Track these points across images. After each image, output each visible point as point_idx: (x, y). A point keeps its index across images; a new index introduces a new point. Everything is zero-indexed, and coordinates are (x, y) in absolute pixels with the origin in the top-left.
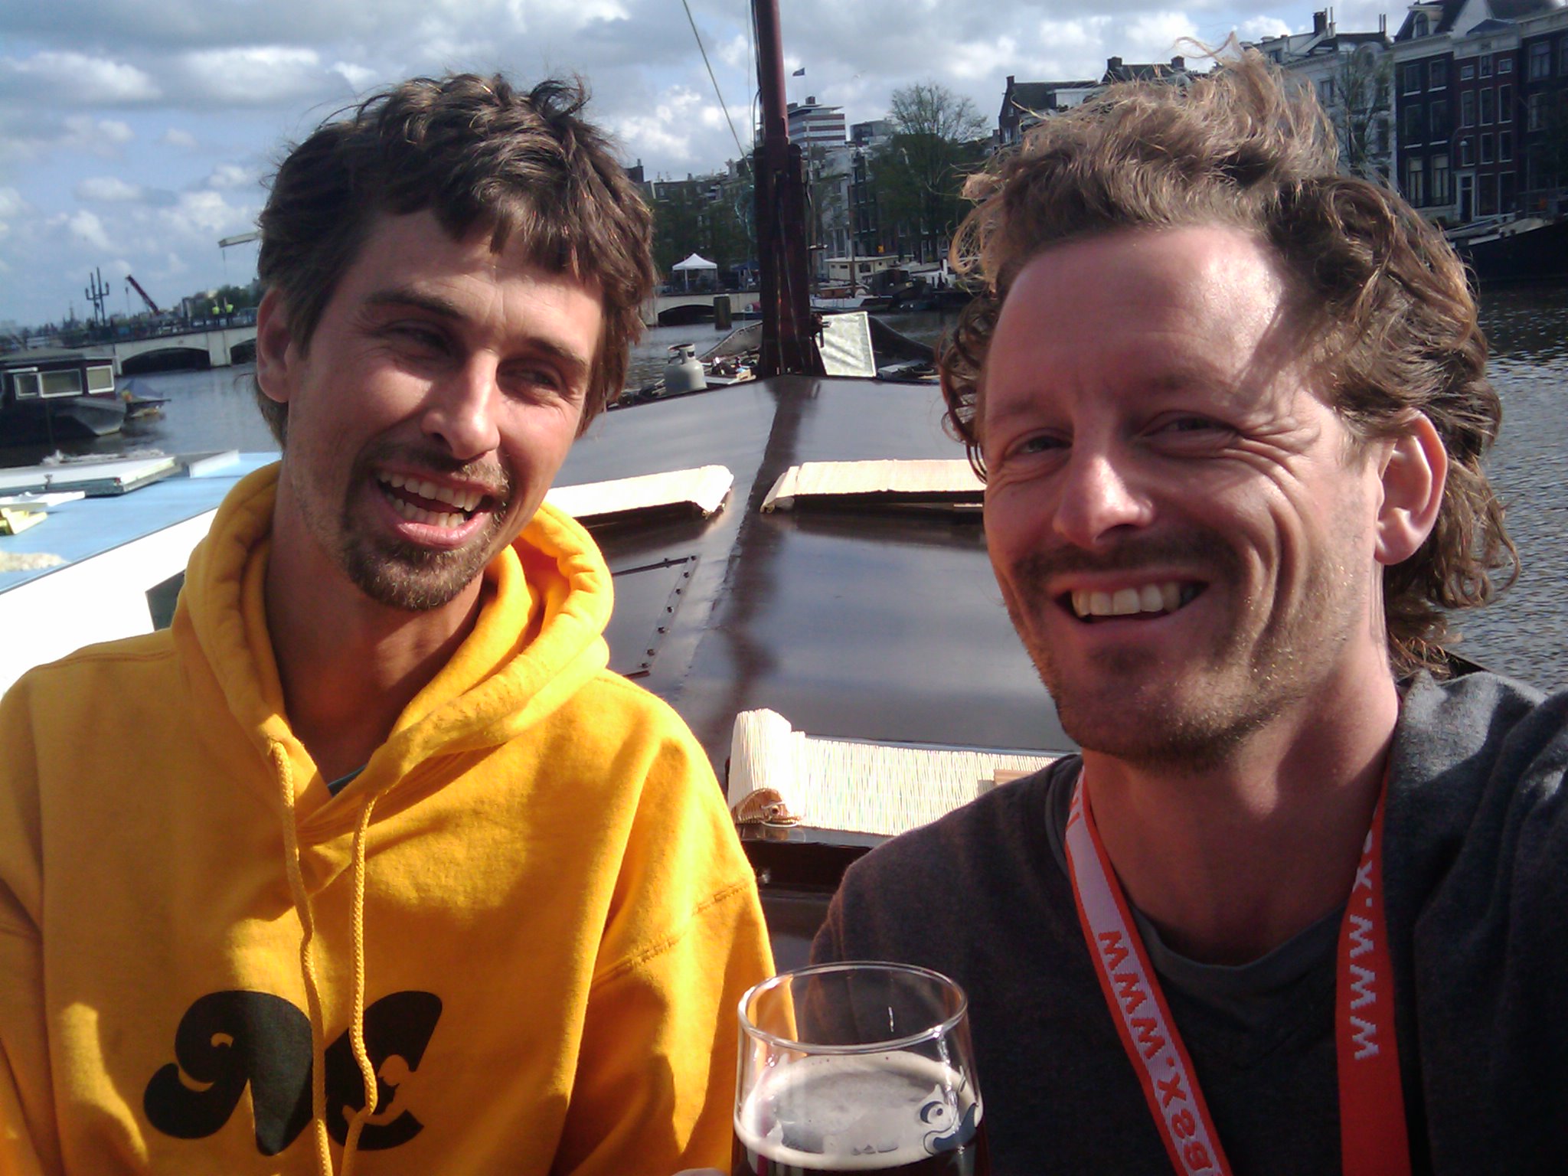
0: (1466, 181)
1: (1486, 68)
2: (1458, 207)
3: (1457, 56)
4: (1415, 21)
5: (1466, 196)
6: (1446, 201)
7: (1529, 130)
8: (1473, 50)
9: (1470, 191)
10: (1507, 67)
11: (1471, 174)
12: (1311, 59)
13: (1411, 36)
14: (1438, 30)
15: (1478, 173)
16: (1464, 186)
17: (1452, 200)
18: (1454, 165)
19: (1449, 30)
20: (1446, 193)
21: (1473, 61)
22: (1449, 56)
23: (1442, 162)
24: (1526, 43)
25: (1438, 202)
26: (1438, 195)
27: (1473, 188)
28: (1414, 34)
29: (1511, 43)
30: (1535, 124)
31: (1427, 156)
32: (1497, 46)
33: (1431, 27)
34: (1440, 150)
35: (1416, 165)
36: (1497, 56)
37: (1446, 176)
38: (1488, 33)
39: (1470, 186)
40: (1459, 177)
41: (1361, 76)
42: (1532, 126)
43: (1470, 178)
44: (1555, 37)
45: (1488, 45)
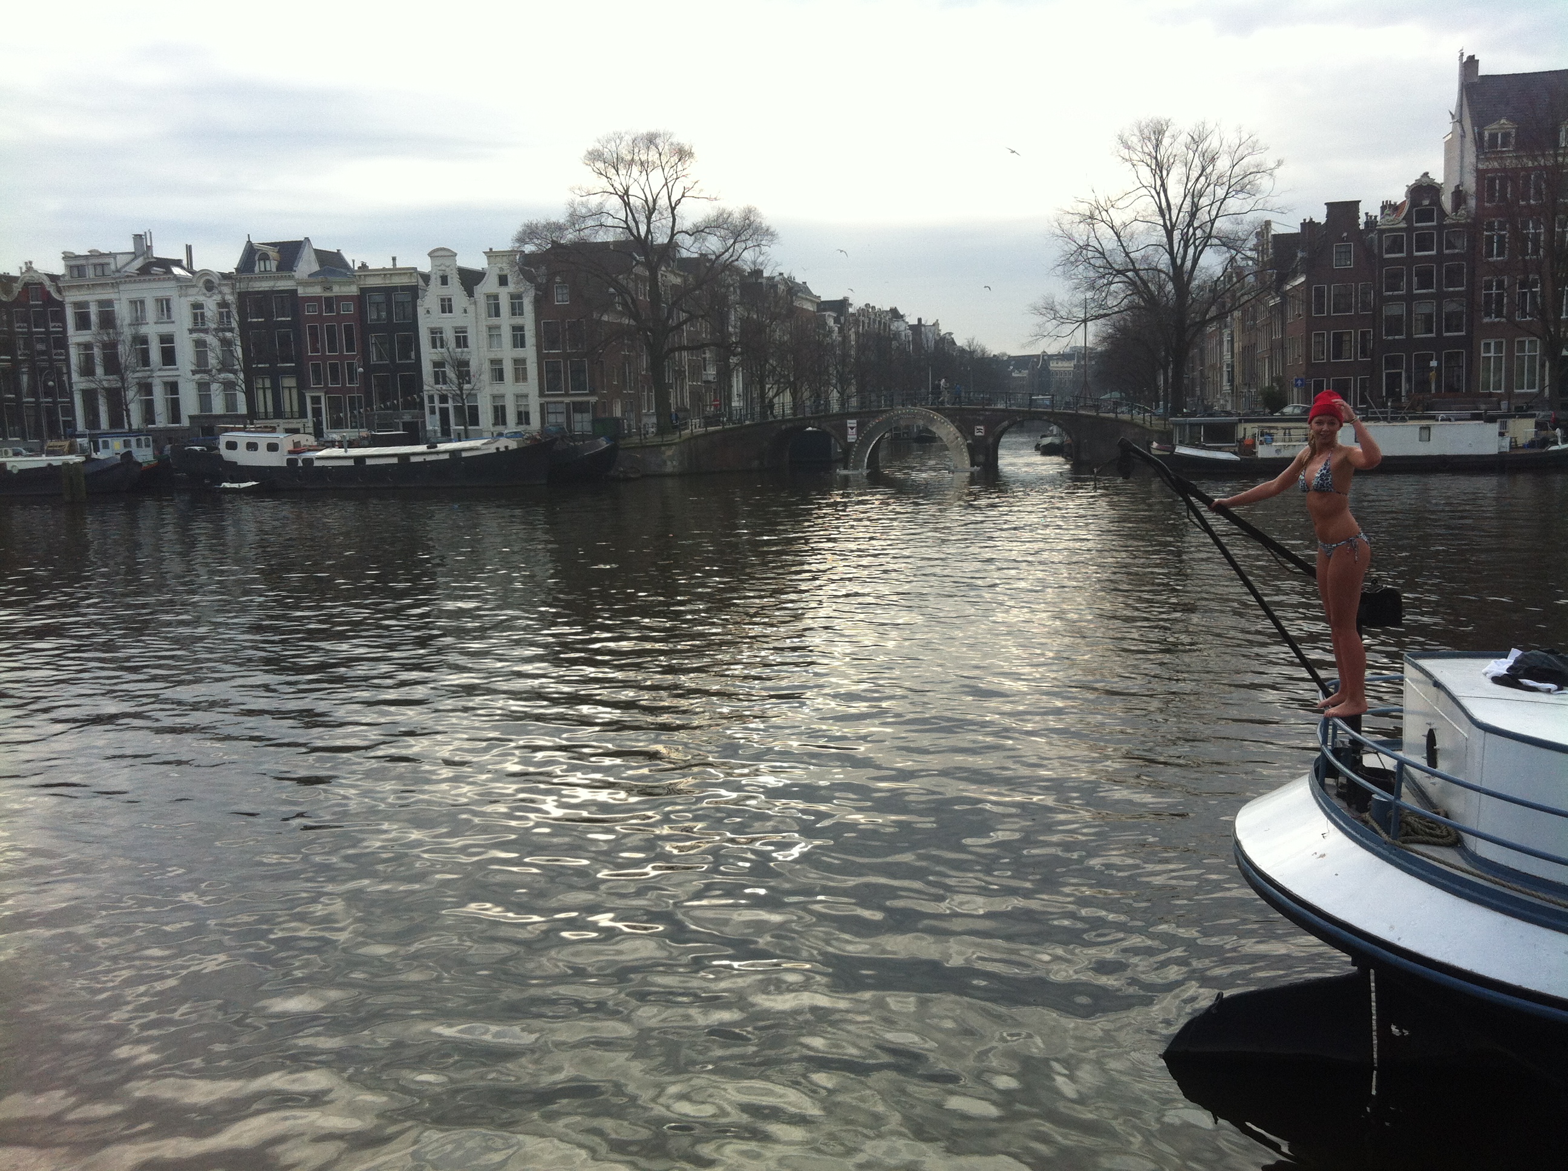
0: (316, 400)
1: (330, 308)
2: (309, 421)
3: (301, 291)
4: (257, 258)
5: (317, 412)
6: (297, 415)
7: (371, 363)
8: (316, 291)
9: (320, 409)
10: (349, 308)
11: (322, 395)
12: (147, 278)
13: (253, 271)
14: (279, 269)
15: (326, 393)
16: (314, 404)
17: (303, 414)
18: (302, 387)
19: (291, 270)
20: (296, 408)
21: (317, 299)
22: (294, 292)
23: (290, 382)
24: (364, 291)
25: (288, 415)
26: (287, 408)
27: (323, 406)
28: (257, 269)
29: (353, 290)
30: (375, 357)
31: (275, 376)
32: (337, 290)
33: (272, 265)
34: (286, 372)
35: (264, 383)
36: (341, 299)
37: (295, 393)
38: (330, 278)
39: (320, 403)
40: (308, 396)
41: (201, 299)
42: (374, 359)
43: (319, 398)
44: (388, 291)
45: (330, 289)
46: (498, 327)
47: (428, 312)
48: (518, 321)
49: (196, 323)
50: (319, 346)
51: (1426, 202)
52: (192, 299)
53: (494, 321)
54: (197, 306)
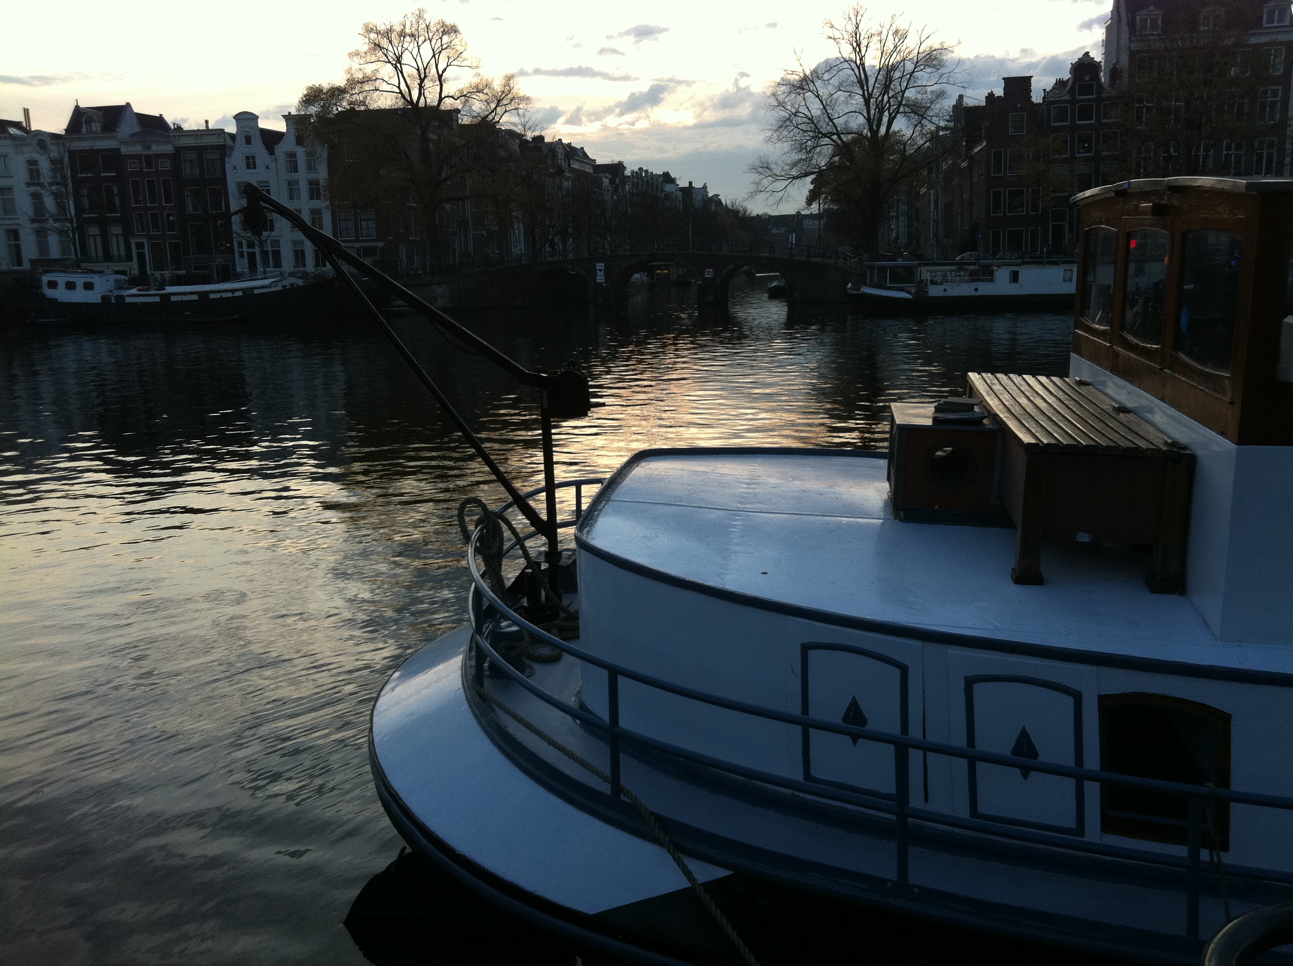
0: (140, 246)
1: (149, 165)
2: (135, 264)
3: (124, 150)
4: (84, 120)
5: (141, 257)
6: (124, 259)
7: (187, 212)
8: (137, 149)
9: (144, 253)
10: (166, 165)
11: (145, 241)
13: (81, 131)
14: (104, 129)
15: (148, 239)
16: (137, 249)
17: (129, 258)
18: (128, 233)
19: (114, 131)
20: (123, 253)
21: (138, 156)
22: (117, 151)
23: (116, 230)
24: (178, 149)
25: (116, 259)
26: (116, 253)
27: (146, 251)
28: (84, 130)
29: (169, 149)
30: (191, 208)
31: (103, 224)
32: (156, 149)
33: (96, 127)
34: (113, 220)
35: (94, 230)
36: (158, 156)
37: (121, 239)
38: (148, 138)
39: (143, 248)
40: (133, 242)
41: (36, 156)
42: (190, 209)
43: (143, 243)
44: (200, 150)
45: (149, 148)
46: (297, 182)
47: (235, 167)
48: (313, 176)
49: (32, 178)
50: (141, 198)
51: (1087, 78)
52: (27, 156)
53: (294, 176)
54: (32, 163)
